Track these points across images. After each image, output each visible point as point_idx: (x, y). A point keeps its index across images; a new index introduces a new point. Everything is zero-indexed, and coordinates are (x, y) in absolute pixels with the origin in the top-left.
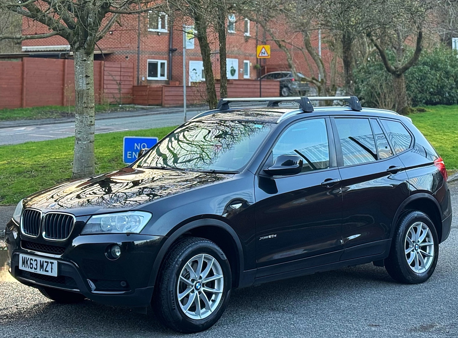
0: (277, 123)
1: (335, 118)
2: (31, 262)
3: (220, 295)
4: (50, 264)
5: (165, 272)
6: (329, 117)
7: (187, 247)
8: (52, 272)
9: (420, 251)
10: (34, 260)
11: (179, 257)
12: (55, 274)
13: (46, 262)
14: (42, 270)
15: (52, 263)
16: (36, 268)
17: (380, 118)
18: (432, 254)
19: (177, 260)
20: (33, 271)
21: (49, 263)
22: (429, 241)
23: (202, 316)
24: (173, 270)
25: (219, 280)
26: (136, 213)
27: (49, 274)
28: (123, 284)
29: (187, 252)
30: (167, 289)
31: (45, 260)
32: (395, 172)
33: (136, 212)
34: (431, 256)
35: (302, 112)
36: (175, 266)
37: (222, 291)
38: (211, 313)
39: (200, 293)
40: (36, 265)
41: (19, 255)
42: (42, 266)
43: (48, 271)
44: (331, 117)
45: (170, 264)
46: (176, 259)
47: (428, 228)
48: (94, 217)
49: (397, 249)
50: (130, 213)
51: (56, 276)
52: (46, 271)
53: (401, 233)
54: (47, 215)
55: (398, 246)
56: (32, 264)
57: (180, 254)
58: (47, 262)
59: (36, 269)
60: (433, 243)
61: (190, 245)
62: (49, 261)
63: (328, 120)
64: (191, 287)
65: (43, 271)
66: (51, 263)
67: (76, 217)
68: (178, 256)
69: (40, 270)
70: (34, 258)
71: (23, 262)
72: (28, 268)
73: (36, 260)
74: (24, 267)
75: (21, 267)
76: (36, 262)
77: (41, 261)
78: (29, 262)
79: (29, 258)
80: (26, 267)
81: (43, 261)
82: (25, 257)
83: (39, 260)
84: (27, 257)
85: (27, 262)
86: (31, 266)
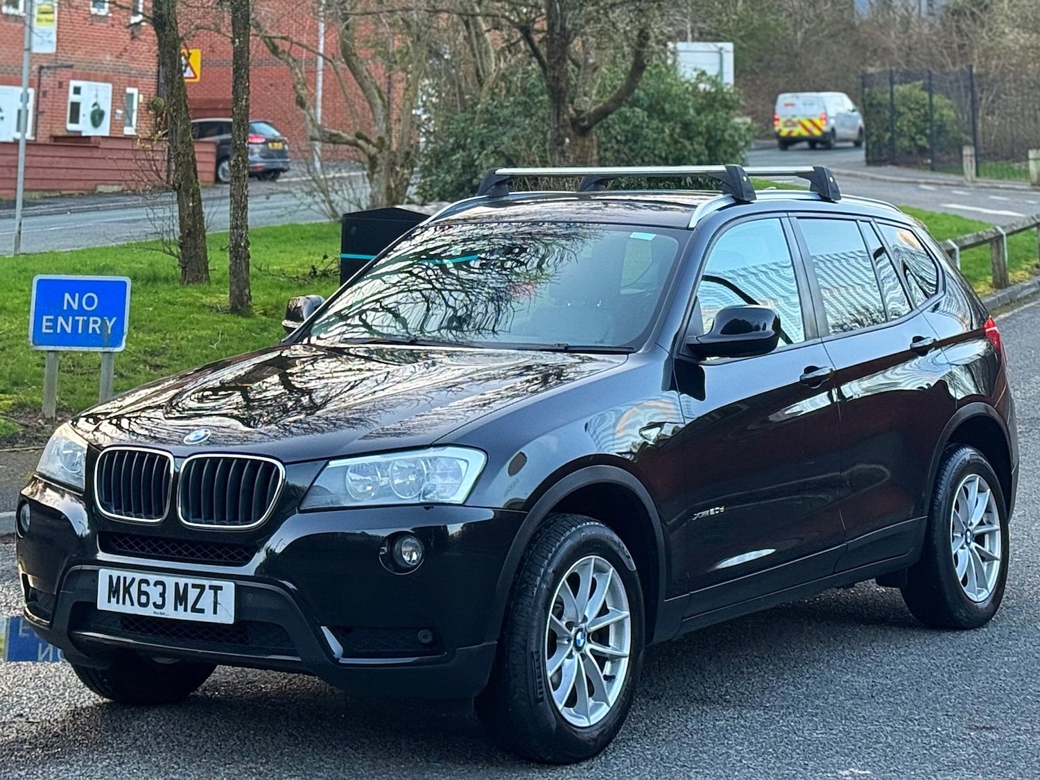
0: (692, 229)
1: (799, 218)
2: (144, 587)
3: (624, 663)
4: (209, 594)
5: (518, 603)
6: (785, 214)
7: (563, 538)
8: (215, 612)
9: (976, 548)
10: (152, 583)
11: (549, 564)
12: (226, 615)
13: (194, 586)
14: (181, 608)
15: (216, 589)
16: (159, 602)
17: (876, 220)
18: (998, 553)
19: (545, 572)
20: (149, 611)
21: (207, 587)
22: (989, 523)
23: (592, 718)
24: (537, 597)
25: (620, 624)
26: (450, 451)
27: (208, 617)
28: (425, 637)
29: (562, 552)
30: (525, 648)
31: (190, 581)
32: (923, 351)
33: (449, 448)
34: (997, 559)
35: (732, 202)
36: (540, 588)
37: (627, 651)
38: (608, 709)
39: (584, 656)
40: (162, 595)
41: (97, 572)
42: (181, 598)
43: (202, 611)
44: (790, 214)
45: (527, 582)
46: (542, 570)
47: (989, 490)
48: (333, 464)
49: (935, 543)
50: (431, 453)
51: (231, 621)
52: (194, 610)
53: (944, 502)
54: (190, 463)
55: (937, 536)
56: (146, 594)
57: (550, 555)
58: (202, 588)
59: (162, 606)
60: (999, 527)
61: (568, 533)
62: (207, 583)
63: (785, 221)
64: (566, 642)
65: (185, 610)
66: (211, 587)
67: (284, 464)
68: (546, 561)
69: (176, 609)
70: (153, 578)
71: (113, 591)
72: (132, 604)
73: (162, 584)
74: (118, 602)
75: (103, 603)
76: (160, 588)
77: (177, 584)
78: (134, 590)
79: (133, 579)
80: (124, 603)
81: (186, 585)
82: (119, 578)
83: (170, 581)
84: (129, 575)
85: (127, 590)
86: (144, 599)
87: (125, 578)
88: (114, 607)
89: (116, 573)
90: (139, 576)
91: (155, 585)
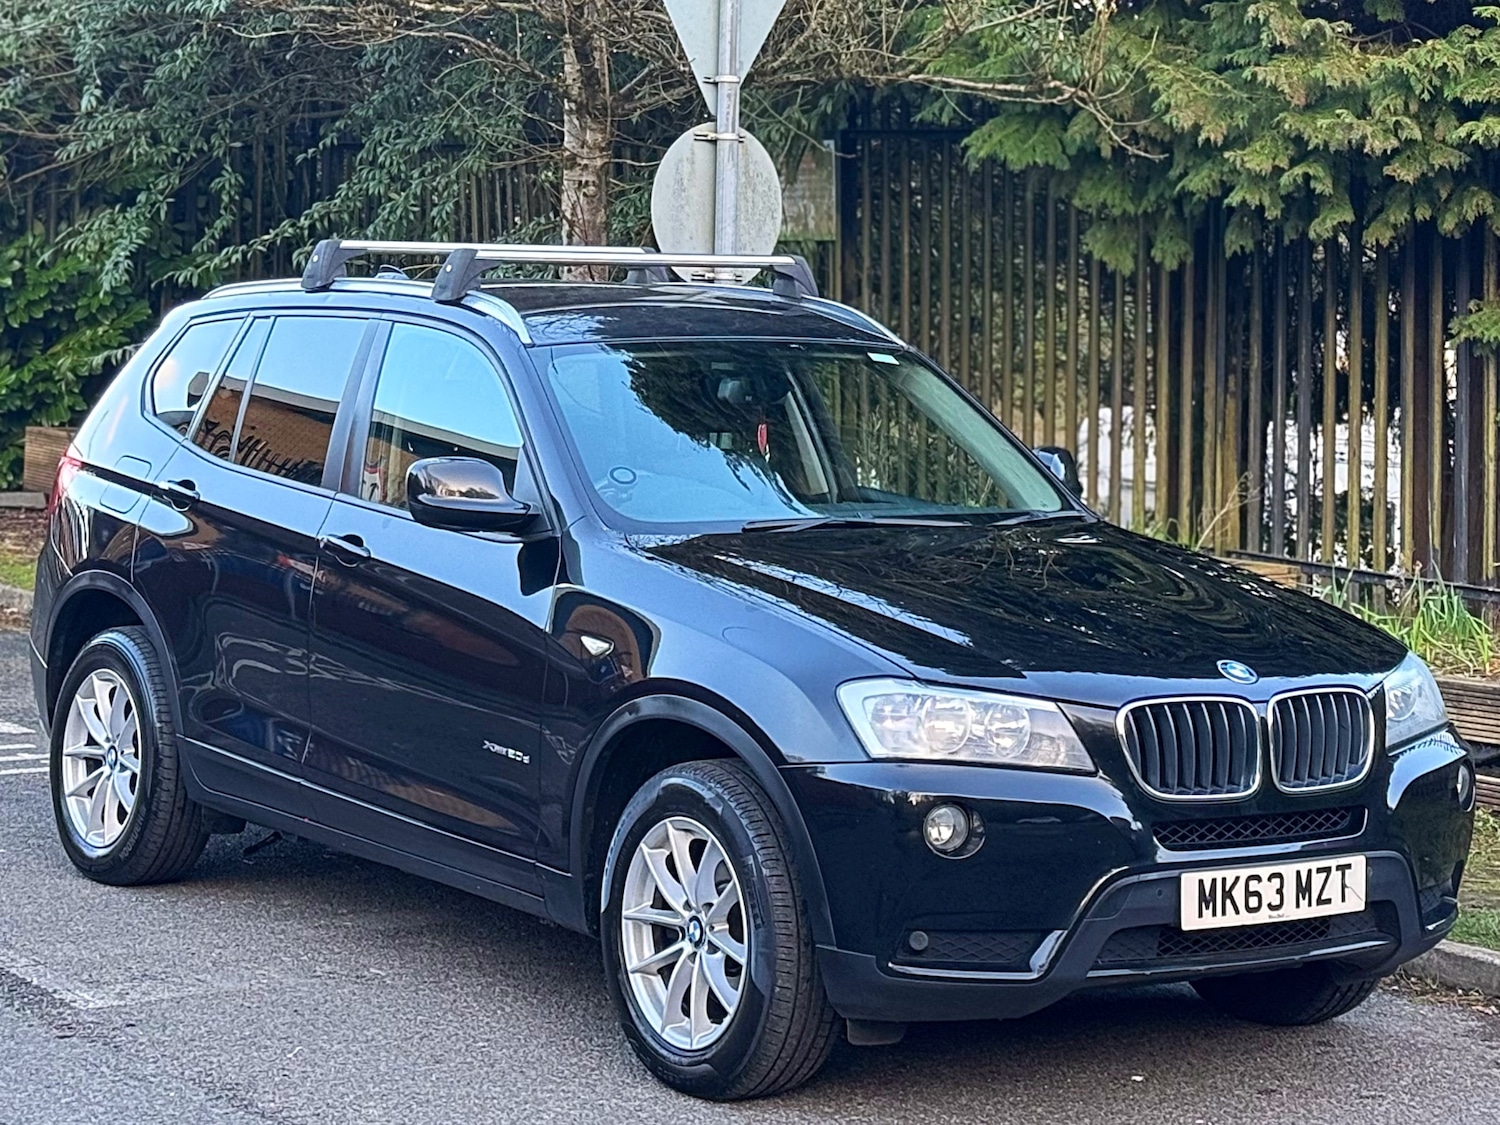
2: (1254, 886)
4: (1336, 875)
8: (1343, 900)
10: (1265, 878)
12: (1356, 901)
13: (1319, 870)
14: (1304, 903)
15: (1344, 868)
16: (1276, 901)
20: (1264, 917)
21: (1334, 869)
27: (1335, 908)
31: (1314, 865)
40: (1280, 891)
41: (1178, 879)
42: (1304, 889)
43: (1328, 901)
51: (1362, 907)
52: (1320, 902)
56: (1257, 894)
58: (1328, 870)
59: (1279, 906)
62: (1333, 863)
65: (1309, 904)
66: (1338, 868)
69: (1297, 906)
70: (1264, 871)
71: (1206, 899)
72: (1237, 912)
73: (1279, 876)
74: (1214, 914)
75: (1191, 919)
76: (1276, 882)
77: (1298, 873)
78: (1239, 894)
79: (1237, 878)
80: (1224, 913)
81: (1310, 871)
82: (1214, 881)
83: (1289, 870)
84: (1230, 874)
85: (1228, 894)
86: (1253, 902)
87: (1224, 880)
88: (1209, 922)
89: (1207, 876)
90: (1244, 873)
91: (1269, 879)
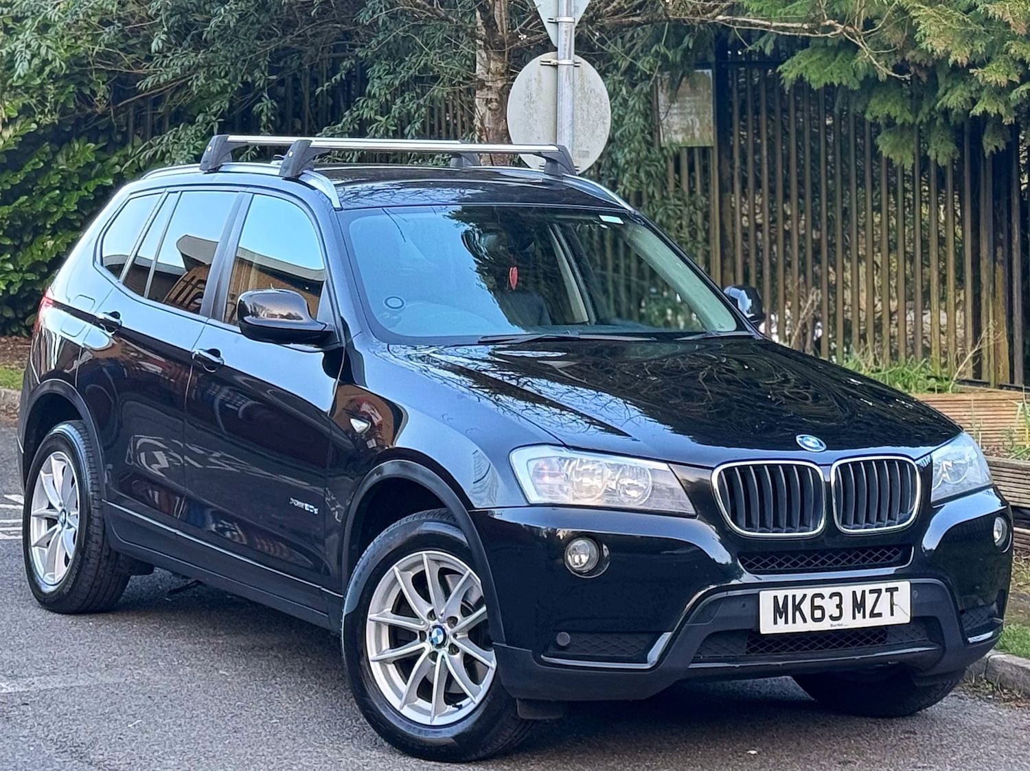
2: (818, 602)
4: (885, 596)
8: (892, 614)
10: (827, 596)
12: (903, 615)
13: (872, 591)
14: (859, 615)
15: (892, 590)
16: (836, 613)
20: (826, 625)
21: (883, 591)
27: (885, 620)
31: (867, 587)
40: (839, 606)
41: (758, 595)
42: (859, 605)
43: (880, 615)
51: (907, 620)
52: (873, 615)
56: (821, 608)
58: (879, 591)
59: (839, 618)
62: (883, 586)
65: (864, 617)
66: (888, 590)
69: (854, 617)
70: (826, 591)
71: (780, 611)
72: (805, 621)
73: (839, 594)
74: (786, 622)
75: (768, 625)
76: (836, 600)
77: (854, 593)
78: (806, 607)
79: (805, 596)
80: (794, 622)
81: (864, 592)
82: (786, 597)
83: (846, 591)
84: (799, 593)
85: (797, 608)
86: (818, 614)
87: (794, 597)
88: (782, 628)
89: (781, 594)
90: (810, 592)
91: (831, 597)
